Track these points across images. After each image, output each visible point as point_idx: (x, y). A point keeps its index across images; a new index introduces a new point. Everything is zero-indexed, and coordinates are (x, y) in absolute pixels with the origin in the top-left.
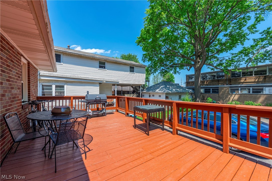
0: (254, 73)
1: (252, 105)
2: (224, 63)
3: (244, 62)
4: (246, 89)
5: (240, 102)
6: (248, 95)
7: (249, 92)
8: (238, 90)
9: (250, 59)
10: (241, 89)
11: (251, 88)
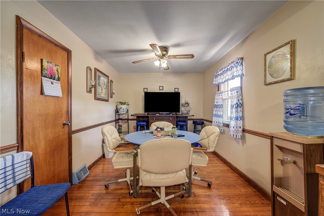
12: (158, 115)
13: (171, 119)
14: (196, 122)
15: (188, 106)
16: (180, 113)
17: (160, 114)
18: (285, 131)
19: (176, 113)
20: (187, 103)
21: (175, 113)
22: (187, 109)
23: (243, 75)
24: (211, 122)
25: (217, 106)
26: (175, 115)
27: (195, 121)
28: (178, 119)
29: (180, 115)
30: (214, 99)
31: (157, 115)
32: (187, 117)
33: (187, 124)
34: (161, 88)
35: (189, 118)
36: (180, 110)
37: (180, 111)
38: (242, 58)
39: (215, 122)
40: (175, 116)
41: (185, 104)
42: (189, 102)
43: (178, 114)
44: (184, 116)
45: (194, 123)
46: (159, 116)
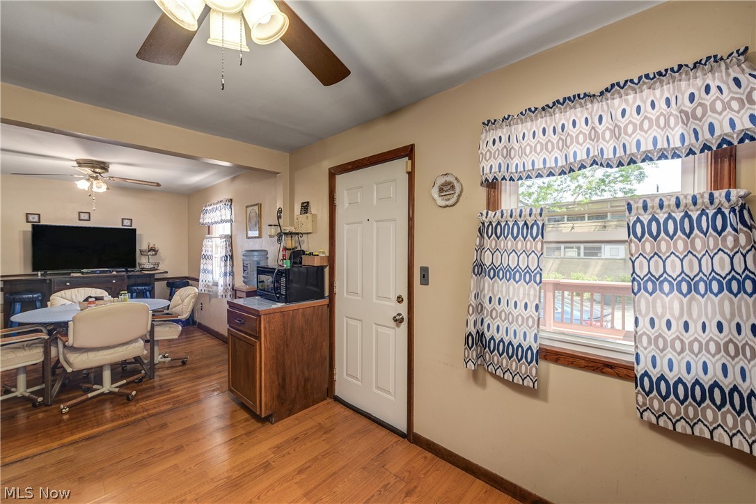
0: (586, 216)
1: (583, 280)
2: (533, 193)
3: (570, 193)
4: (573, 248)
5: (563, 275)
6: (576, 260)
7: (579, 254)
8: (559, 249)
9: (580, 187)
10: (565, 248)
11: (582, 246)
12: (80, 275)
13: (114, 281)
14: (173, 283)
15: (156, 254)
16: (138, 268)
17: (83, 273)
18: (244, 284)
19: (126, 269)
20: (154, 251)
21: (124, 270)
22: (153, 260)
23: (231, 221)
24: (197, 280)
25: (207, 257)
26: (124, 273)
27: (170, 281)
28: (132, 281)
29: (137, 273)
30: (202, 245)
31: (72, 275)
32: (153, 275)
33: (153, 288)
34: (84, 216)
35: (156, 277)
36: (137, 262)
37: (137, 264)
38: (231, 200)
39: (204, 281)
40: (124, 276)
41: (149, 251)
42: (157, 247)
43: (133, 271)
44: (145, 275)
45: (168, 285)
46: (83, 278)
